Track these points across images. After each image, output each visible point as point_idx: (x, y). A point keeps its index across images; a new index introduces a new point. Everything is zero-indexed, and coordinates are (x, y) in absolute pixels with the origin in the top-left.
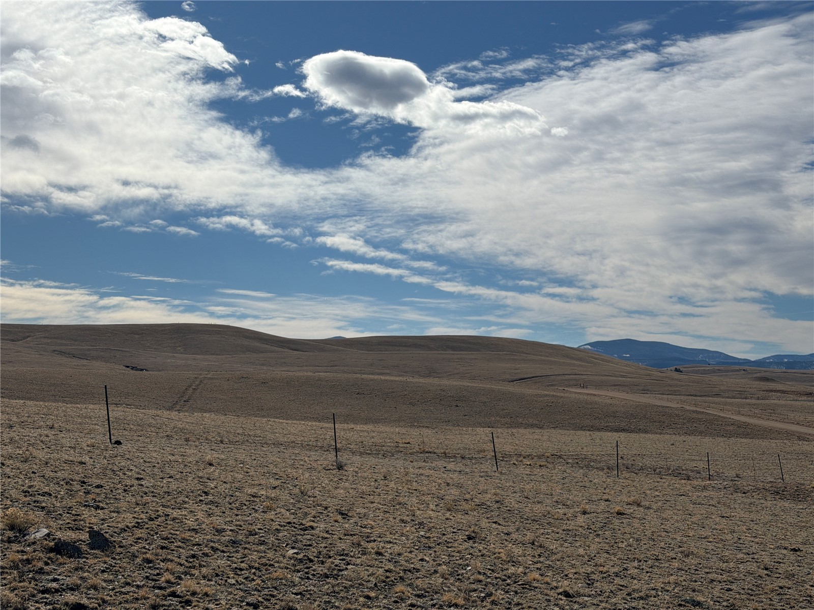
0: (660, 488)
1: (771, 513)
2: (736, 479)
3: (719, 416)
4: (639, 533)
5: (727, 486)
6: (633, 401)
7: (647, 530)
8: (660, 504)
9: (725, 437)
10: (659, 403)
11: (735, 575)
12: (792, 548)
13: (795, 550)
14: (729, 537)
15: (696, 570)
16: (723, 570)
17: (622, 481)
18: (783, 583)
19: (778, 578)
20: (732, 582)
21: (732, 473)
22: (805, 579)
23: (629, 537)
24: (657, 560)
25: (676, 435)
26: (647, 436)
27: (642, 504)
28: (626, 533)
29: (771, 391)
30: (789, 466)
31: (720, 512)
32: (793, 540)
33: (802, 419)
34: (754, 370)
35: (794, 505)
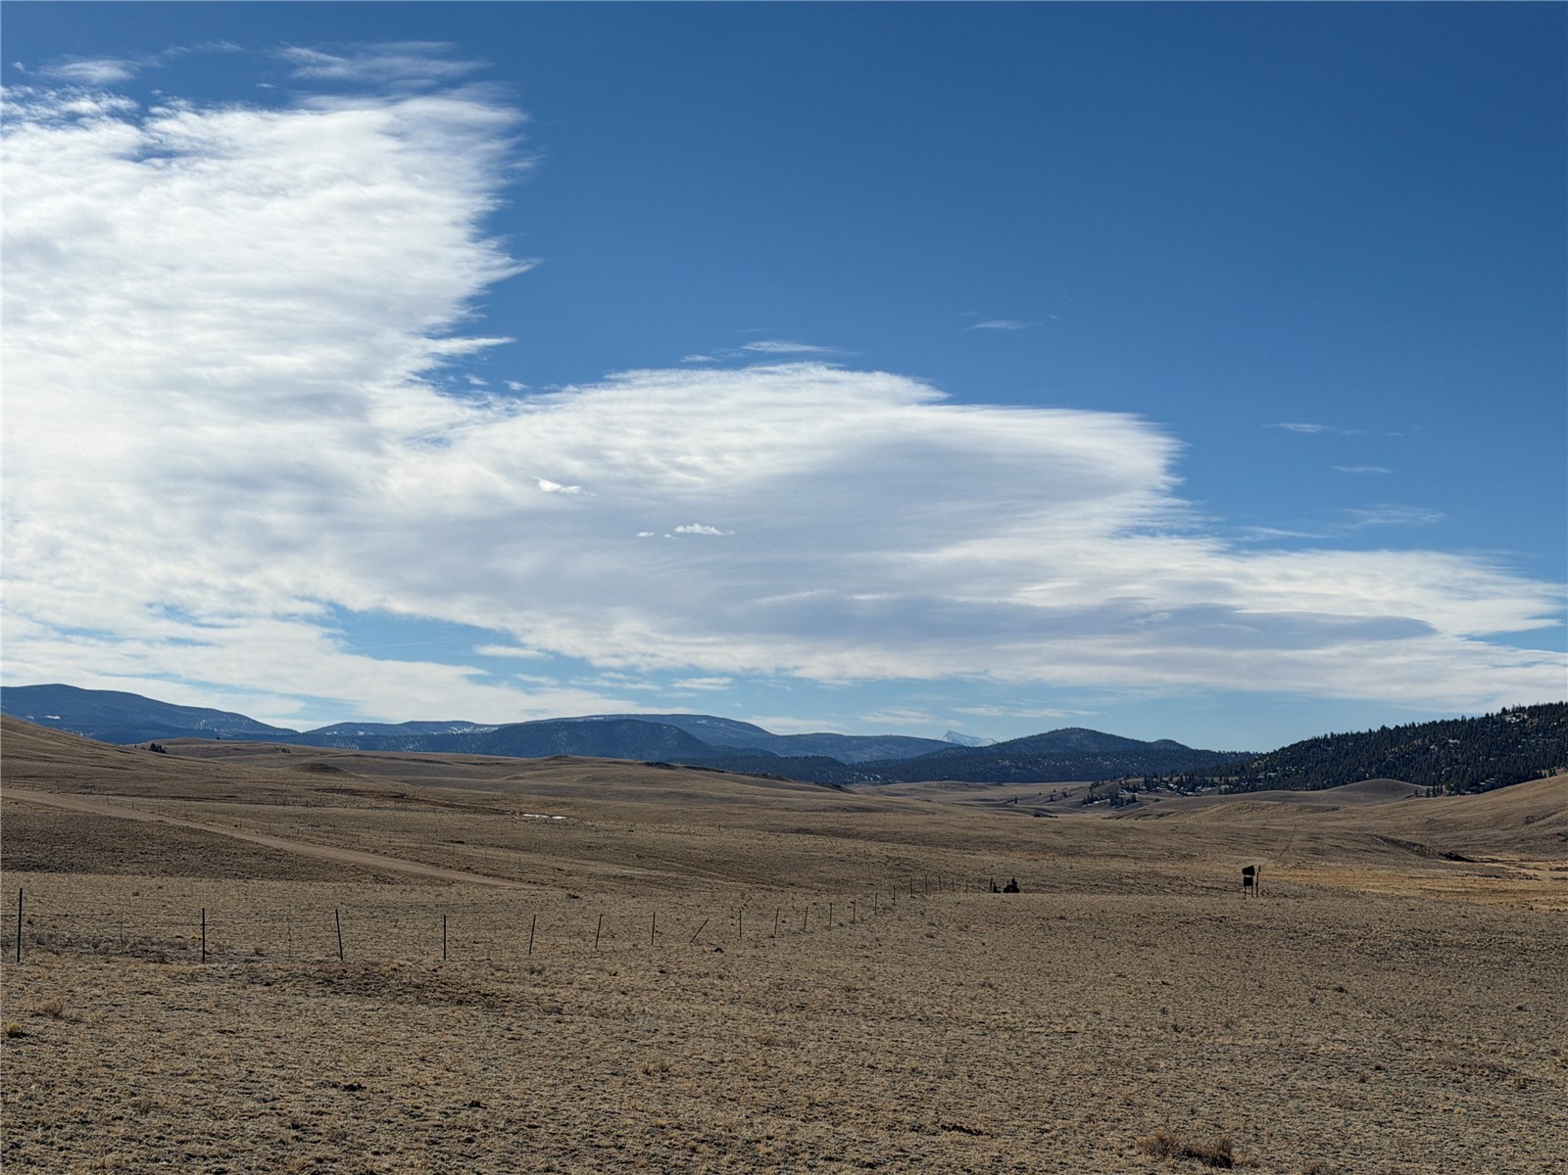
0: (103, 981)
1: (315, 1021)
2: (255, 958)
3: (231, 838)
4: (52, 1071)
5: (237, 972)
6: (62, 809)
7: (69, 1065)
8: (100, 1012)
9: (240, 878)
10: (115, 813)
11: (236, 1142)
12: (347, 1084)
13: (351, 1088)
14: (230, 1070)
15: (160, 1138)
16: (212, 1135)
17: (25, 969)
18: (323, 1151)
19: (315, 1142)
20: (228, 1157)
21: (249, 947)
22: (365, 1141)
23: (31, 1081)
24: (83, 1123)
25: (144, 874)
26: (85, 878)
27: (65, 1013)
28: (24, 1073)
29: (333, 790)
30: (353, 931)
31: (217, 1023)
32: (349, 1070)
33: (384, 843)
34: (304, 750)
35: (358, 1004)
